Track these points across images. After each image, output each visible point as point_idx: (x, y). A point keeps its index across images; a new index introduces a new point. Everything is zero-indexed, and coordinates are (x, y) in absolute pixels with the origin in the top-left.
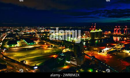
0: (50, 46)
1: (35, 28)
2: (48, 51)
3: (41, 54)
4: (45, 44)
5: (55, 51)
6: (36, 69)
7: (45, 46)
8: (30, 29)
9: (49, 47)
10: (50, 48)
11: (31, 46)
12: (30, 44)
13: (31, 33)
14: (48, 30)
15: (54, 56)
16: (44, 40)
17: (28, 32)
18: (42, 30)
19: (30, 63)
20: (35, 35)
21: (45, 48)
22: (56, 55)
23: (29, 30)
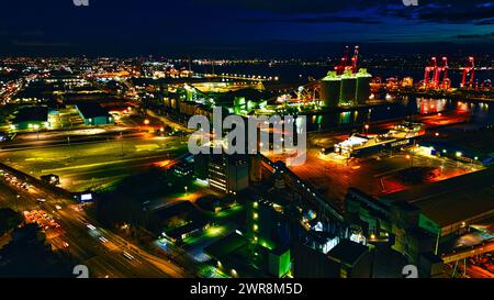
0: (162, 130)
1: (133, 64)
2: (150, 147)
3: (123, 155)
4: (147, 122)
5: (173, 148)
6: (86, 201)
7: (147, 131)
8: (115, 67)
9: (158, 133)
10: (162, 138)
11: (97, 127)
12: (93, 123)
13: (114, 82)
14: (180, 71)
15: (165, 163)
16: (152, 110)
17: (104, 79)
18: (157, 73)
19: (74, 183)
20: (123, 93)
21: (146, 136)
22: (170, 158)
23: (109, 70)
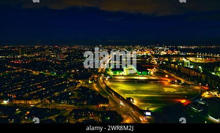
0: (176, 81)
1: (150, 48)
2: (172, 90)
3: (159, 92)
4: (167, 76)
5: (184, 92)
6: (148, 116)
7: (167, 81)
8: (143, 49)
9: (173, 83)
11: (143, 76)
12: (141, 74)
13: (144, 56)
14: (173, 52)
15: (183, 101)
16: (166, 70)
17: (140, 55)
18: (162, 52)
19: (140, 104)
20: (150, 60)
21: (166, 83)
22: (186, 99)
23: (141, 50)
